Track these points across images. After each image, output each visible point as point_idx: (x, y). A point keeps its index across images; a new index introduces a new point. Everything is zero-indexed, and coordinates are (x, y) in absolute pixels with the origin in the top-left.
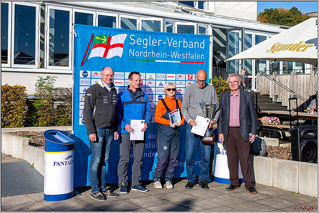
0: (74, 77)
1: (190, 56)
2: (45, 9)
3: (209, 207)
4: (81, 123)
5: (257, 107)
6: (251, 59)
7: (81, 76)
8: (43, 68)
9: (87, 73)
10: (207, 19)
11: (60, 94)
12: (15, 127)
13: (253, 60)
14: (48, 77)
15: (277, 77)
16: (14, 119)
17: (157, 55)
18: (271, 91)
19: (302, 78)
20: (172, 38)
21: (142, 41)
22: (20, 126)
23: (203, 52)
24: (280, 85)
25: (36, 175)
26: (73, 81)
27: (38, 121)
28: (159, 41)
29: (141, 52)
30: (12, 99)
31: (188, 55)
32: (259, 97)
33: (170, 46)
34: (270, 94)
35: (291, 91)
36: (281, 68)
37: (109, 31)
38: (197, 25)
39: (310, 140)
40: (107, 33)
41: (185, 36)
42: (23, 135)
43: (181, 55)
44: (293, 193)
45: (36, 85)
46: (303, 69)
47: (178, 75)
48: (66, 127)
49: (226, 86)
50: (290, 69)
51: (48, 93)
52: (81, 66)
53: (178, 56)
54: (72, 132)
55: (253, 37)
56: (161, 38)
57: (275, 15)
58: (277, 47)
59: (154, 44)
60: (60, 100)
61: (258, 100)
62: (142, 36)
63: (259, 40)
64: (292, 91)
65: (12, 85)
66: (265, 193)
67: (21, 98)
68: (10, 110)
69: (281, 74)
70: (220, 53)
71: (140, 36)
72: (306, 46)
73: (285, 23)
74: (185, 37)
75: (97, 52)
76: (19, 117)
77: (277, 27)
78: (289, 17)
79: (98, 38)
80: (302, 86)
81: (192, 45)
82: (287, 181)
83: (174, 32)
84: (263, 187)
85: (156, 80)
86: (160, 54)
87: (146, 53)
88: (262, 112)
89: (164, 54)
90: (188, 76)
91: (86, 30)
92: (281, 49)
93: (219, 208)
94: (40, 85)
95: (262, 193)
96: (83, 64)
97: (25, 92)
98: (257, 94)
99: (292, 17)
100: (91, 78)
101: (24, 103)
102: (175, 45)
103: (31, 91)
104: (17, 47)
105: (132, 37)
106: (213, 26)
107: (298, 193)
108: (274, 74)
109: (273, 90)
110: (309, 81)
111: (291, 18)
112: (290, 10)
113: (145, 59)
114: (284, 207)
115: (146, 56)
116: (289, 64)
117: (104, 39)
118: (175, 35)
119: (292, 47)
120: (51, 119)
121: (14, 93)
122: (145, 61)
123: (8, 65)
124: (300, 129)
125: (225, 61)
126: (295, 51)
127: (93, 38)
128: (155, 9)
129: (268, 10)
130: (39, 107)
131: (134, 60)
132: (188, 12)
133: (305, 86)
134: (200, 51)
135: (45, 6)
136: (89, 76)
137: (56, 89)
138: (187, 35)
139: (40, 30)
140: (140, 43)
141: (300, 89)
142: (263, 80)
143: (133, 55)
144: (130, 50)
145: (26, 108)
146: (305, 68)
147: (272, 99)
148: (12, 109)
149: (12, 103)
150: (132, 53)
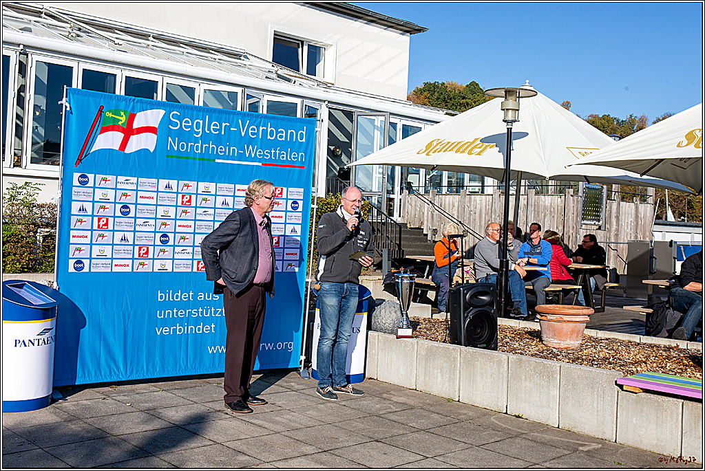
0: (62, 185)
1: (280, 154)
2: (27, 61)
4: (71, 269)
7: (76, 182)
8: (20, 166)
9: (86, 177)
11: (49, 215)
14: (27, 184)
15: (437, 197)
17: (219, 150)
18: (425, 223)
19: (478, 202)
20: (248, 121)
21: (193, 124)
23: (303, 148)
26: (60, 191)
28: (224, 125)
29: (189, 144)
31: (275, 153)
32: (404, 231)
33: (243, 134)
34: (424, 227)
35: (460, 222)
36: (445, 182)
38: (302, 102)
39: (481, 309)
40: (127, 106)
43: (264, 152)
44: (449, 400)
45: (4, 197)
50: (460, 186)
51: (25, 211)
52: (77, 164)
53: (258, 153)
54: (55, 286)
57: (442, 93)
58: (436, 146)
59: (215, 130)
61: (403, 236)
62: (191, 113)
63: (407, 132)
64: (462, 224)
66: (402, 399)
69: (444, 193)
70: (341, 153)
71: (188, 114)
72: (484, 146)
74: (272, 121)
75: (108, 141)
77: (441, 112)
78: (463, 98)
79: (111, 115)
80: (477, 215)
81: (283, 135)
82: (439, 379)
84: (400, 389)
85: (216, 195)
86: (226, 150)
87: (200, 145)
88: (407, 257)
89: (232, 148)
90: (275, 191)
91: (89, 99)
92: (443, 148)
94: (13, 197)
95: (395, 400)
96: (81, 160)
98: (401, 226)
99: (470, 99)
100: (94, 187)
102: (253, 134)
105: (174, 116)
106: (331, 105)
107: (459, 401)
110: (490, 207)
112: (467, 86)
113: (198, 157)
114: (431, 426)
115: (199, 151)
116: (459, 177)
117: (122, 116)
118: (252, 115)
119: (459, 147)
120: (29, 259)
122: (197, 161)
125: (345, 167)
126: (465, 154)
127: (101, 114)
130: (8, 237)
131: (177, 157)
132: (289, 81)
133: (483, 215)
134: (298, 147)
135: (27, 55)
136: (91, 184)
137: (42, 206)
138: (274, 118)
139: (15, 99)
140: (189, 126)
141: (475, 219)
142: (413, 203)
143: (176, 149)
144: (170, 139)
146: (486, 185)
147: (427, 235)
150: (173, 144)
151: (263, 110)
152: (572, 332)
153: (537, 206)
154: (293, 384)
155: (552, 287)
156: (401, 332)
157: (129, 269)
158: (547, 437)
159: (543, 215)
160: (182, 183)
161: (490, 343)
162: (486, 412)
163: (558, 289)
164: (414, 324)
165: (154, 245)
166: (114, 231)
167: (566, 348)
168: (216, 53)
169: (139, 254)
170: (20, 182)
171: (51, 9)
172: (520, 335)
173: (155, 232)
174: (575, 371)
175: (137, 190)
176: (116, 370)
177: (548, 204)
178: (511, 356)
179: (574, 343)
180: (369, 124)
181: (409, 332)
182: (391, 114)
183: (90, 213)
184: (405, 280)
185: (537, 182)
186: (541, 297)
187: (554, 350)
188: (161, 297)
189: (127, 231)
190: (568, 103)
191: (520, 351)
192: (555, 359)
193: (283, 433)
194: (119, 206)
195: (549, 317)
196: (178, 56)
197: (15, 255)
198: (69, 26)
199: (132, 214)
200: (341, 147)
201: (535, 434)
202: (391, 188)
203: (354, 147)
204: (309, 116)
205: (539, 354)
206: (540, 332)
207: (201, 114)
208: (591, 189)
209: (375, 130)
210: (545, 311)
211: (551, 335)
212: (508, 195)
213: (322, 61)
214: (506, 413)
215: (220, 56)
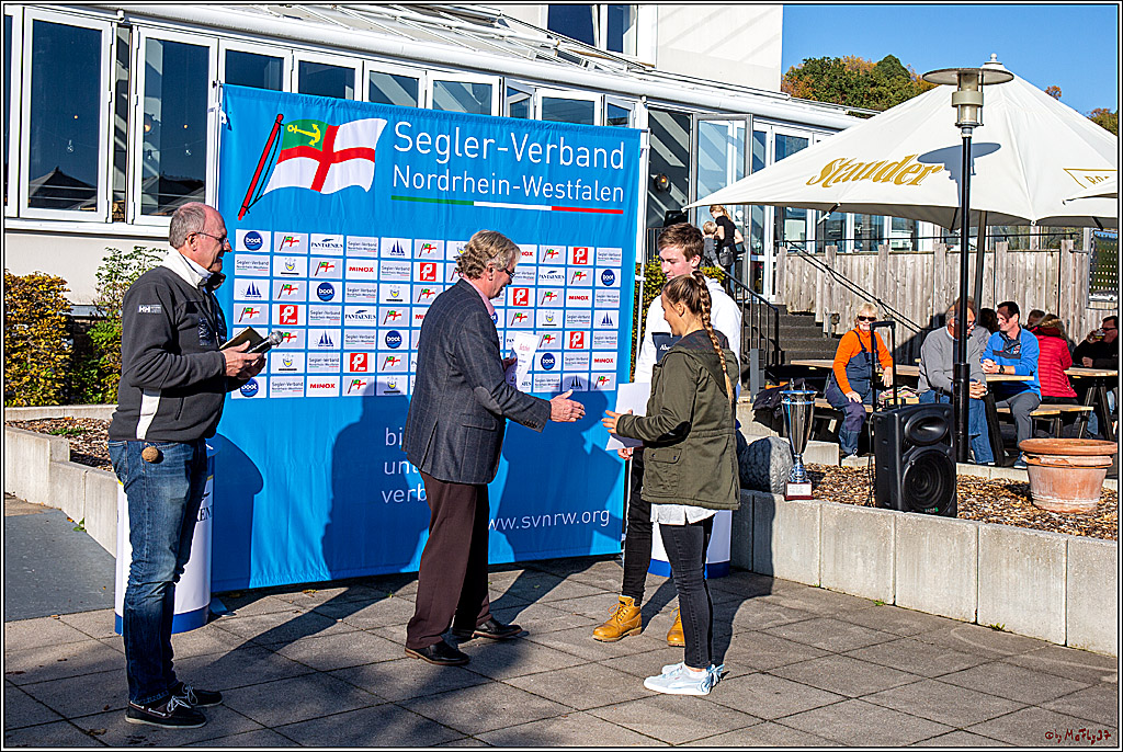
1: (581, 190)
2: (131, 39)
5: (777, 349)
6: (761, 205)
7: (240, 246)
8: (123, 220)
9: (259, 236)
10: (632, 83)
12: (29, 405)
13: (767, 208)
14: (138, 250)
15: (838, 259)
16: (26, 379)
17: (479, 185)
18: (818, 303)
19: (909, 265)
20: (527, 135)
21: (433, 142)
22: (44, 401)
23: (620, 177)
24: (847, 284)
25: (90, 555)
27: (104, 385)
28: (486, 142)
29: (430, 177)
30: (20, 317)
31: (573, 189)
32: (783, 318)
33: (519, 158)
34: (817, 310)
35: (879, 301)
36: (850, 233)
37: (330, 110)
38: (603, 99)
39: (928, 448)
40: (322, 114)
41: (566, 129)
42: (56, 429)
43: (554, 188)
44: (878, 603)
45: (98, 275)
46: (914, 239)
47: (544, 248)
50: (877, 238)
52: (241, 214)
53: (544, 190)
55: (770, 139)
56: (491, 136)
57: (835, 77)
58: (838, 170)
59: (471, 151)
61: (781, 327)
62: (433, 125)
63: (784, 147)
64: (881, 304)
65: (22, 272)
66: (798, 604)
67: (50, 315)
68: (15, 351)
69: (849, 251)
70: (670, 185)
71: (425, 126)
72: (923, 169)
73: (862, 102)
74: (566, 134)
75: (292, 174)
76: (43, 374)
77: (840, 111)
78: (874, 85)
79: (296, 130)
80: (908, 288)
81: (587, 158)
82: (860, 568)
83: (532, 118)
84: (794, 587)
86: (490, 184)
87: (447, 178)
88: (792, 362)
89: (500, 182)
90: (575, 253)
91: (258, 104)
92: (850, 175)
93: (658, 652)
94: (113, 275)
95: (787, 605)
96: (247, 209)
97: (65, 295)
98: (778, 310)
99: (885, 85)
100: (272, 254)
101: (60, 329)
102: (535, 157)
103: (83, 290)
104: (38, 153)
105: (403, 129)
106: (651, 104)
107: (894, 604)
108: (830, 250)
109: (826, 300)
110: (930, 273)
111: (880, 88)
112: (879, 64)
113: (444, 198)
114: (851, 646)
115: (447, 188)
116: (874, 223)
117: (315, 131)
118: (534, 124)
119: (880, 172)
121: (29, 299)
122: (444, 205)
123: (10, 210)
124: (901, 413)
125: (683, 210)
126: (891, 184)
127: (279, 129)
128: (476, 47)
129: (815, 62)
130: (108, 343)
131: (409, 199)
132: (577, 61)
133: (919, 288)
134: (610, 178)
135: (131, 28)
136: (265, 248)
138: (570, 128)
139: (113, 104)
140: (428, 147)
141: (904, 296)
142: (797, 268)
143: (407, 185)
144: (396, 168)
145: (67, 345)
146: (920, 236)
147: (821, 324)
148: (21, 349)
149: (21, 328)
150: (403, 177)
151: (536, 113)
152: (1084, 483)
153: (1011, 273)
154: (611, 581)
155: (1042, 409)
156: (792, 490)
157: (334, 393)
158: (1047, 661)
159: (1022, 285)
160: (419, 243)
161: (945, 504)
162: (942, 622)
163: (1054, 412)
164: (814, 477)
165: (377, 351)
166: (307, 327)
167: (1074, 512)
168: (450, 17)
169: (352, 366)
170: (127, 247)
172: (993, 491)
173: (377, 328)
174: (1093, 549)
175: (345, 258)
176: (313, 563)
177: (1030, 266)
178: (983, 526)
179: (1086, 503)
180: (717, 134)
181: (806, 489)
182: (755, 116)
183: (265, 297)
184: (797, 401)
185: (1011, 229)
186: (1024, 426)
187: (1054, 515)
188: (391, 438)
189: (329, 327)
190: (1056, 89)
191: (995, 518)
192: (1056, 531)
193: (604, 663)
194: (314, 285)
195: (1043, 460)
196: (387, 23)
199: (337, 298)
200: (670, 176)
201: (1028, 656)
202: (759, 244)
203: (692, 174)
204: (615, 122)
205: (1029, 523)
206: (1029, 486)
207: (448, 124)
208: (1104, 239)
209: (730, 145)
210: (1036, 449)
211: (1047, 491)
212: (968, 252)
213: (633, 28)
214: (976, 623)
215: (457, 22)
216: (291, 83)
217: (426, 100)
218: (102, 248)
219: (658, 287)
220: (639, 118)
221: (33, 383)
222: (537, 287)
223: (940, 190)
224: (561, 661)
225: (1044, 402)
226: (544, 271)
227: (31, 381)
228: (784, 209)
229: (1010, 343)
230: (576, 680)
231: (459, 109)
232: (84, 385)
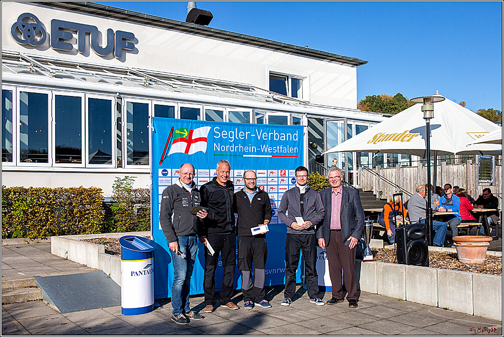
0: (152, 177)
1: (282, 149)
2: (121, 102)
3: (305, 319)
6: (351, 152)
7: (160, 174)
8: (121, 167)
9: (167, 171)
10: (301, 109)
11: (140, 196)
12: (91, 234)
13: (353, 153)
14: (126, 177)
15: (381, 170)
16: (89, 224)
17: (245, 149)
18: (374, 187)
19: (408, 172)
20: (262, 130)
21: (228, 134)
22: (96, 232)
23: (297, 143)
24: (385, 180)
25: (112, 286)
26: (151, 181)
27: (116, 226)
28: (247, 133)
29: (227, 147)
30: (87, 203)
31: (280, 149)
33: (259, 138)
34: (374, 190)
35: (397, 186)
36: (385, 161)
38: (291, 115)
39: (417, 241)
40: (188, 126)
41: (276, 127)
42: (100, 242)
43: (272, 149)
44: (399, 300)
45: (113, 187)
46: (410, 162)
47: (269, 171)
48: (146, 232)
49: (325, 183)
50: (396, 162)
51: (126, 194)
52: (160, 163)
53: (269, 150)
54: (152, 237)
55: (354, 127)
56: (249, 131)
57: (378, 102)
58: (379, 138)
59: (242, 137)
60: (139, 202)
62: (227, 128)
63: (359, 130)
65: (87, 187)
66: (369, 300)
67: (97, 202)
68: (86, 215)
69: (385, 167)
70: (317, 146)
71: (225, 128)
72: (411, 135)
73: (389, 111)
74: (276, 129)
75: (178, 148)
76: (95, 222)
77: (380, 115)
78: (393, 105)
79: (178, 132)
80: (408, 180)
81: (284, 137)
82: (392, 287)
83: (265, 123)
84: (367, 294)
86: (249, 148)
87: (233, 147)
89: (253, 147)
90: (281, 172)
91: (165, 123)
92: (383, 139)
93: (316, 319)
94: (118, 186)
96: (162, 161)
97: (102, 194)
99: (397, 105)
100: (172, 177)
101: (101, 207)
102: (265, 138)
103: (108, 193)
104: (91, 145)
105: (216, 129)
106: (309, 116)
107: (406, 300)
108: (378, 167)
109: (377, 186)
110: (415, 175)
112: (395, 97)
113: (233, 154)
114: (390, 316)
115: (233, 151)
116: (394, 157)
117: (186, 132)
118: (265, 126)
119: (395, 137)
120: (130, 223)
121: (89, 196)
122: (232, 157)
123: (83, 165)
124: (406, 228)
125: (322, 155)
126: (399, 142)
127: (173, 132)
128: (244, 98)
129: (370, 97)
130: (117, 211)
131: (220, 155)
132: (281, 102)
133: (412, 180)
134: (293, 144)
135: (121, 99)
136: (169, 175)
137: (135, 191)
138: (278, 126)
139: (116, 126)
140: (226, 136)
141: (407, 184)
142: (366, 175)
143: (219, 150)
144: (215, 144)
145: (103, 212)
146: (412, 160)
147: (376, 195)
148: (88, 214)
149: (88, 207)
150: (217, 147)
151: (266, 121)
152: (479, 253)
153: (448, 172)
155: (462, 225)
156: (366, 258)
158: (466, 321)
159: (452, 178)
161: (425, 263)
162: (425, 307)
163: (466, 226)
164: (374, 253)
167: (475, 264)
168: (234, 88)
170: (122, 176)
171: (133, 69)
172: (443, 256)
175: (197, 177)
177: (455, 170)
178: (439, 270)
179: (480, 260)
181: (371, 257)
182: (348, 118)
185: (447, 157)
186: (455, 231)
187: (467, 265)
190: (464, 102)
191: (444, 267)
192: (468, 271)
195: (462, 244)
196: (211, 91)
197: (122, 221)
198: (144, 78)
200: (316, 142)
201: (459, 319)
202: (351, 166)
203: (325, 141)
204: (296, 123)
205: (458, 268)
206: (457, 254)
207: (233, 127)
208: (484, 159)
209: (338, 130)
210: (459, 240)
211: (464, 256)
212: (430, 166)
213: (301, 88)
214: (438, 307)
215: (237, 90)
216: (177, 115)
217: (226, 119)
218: (113, 177)
219: (313, 184)
220: (304, 121)
221: (92, 225)
222: (267, 185)
223: (419, 143)
224: (280, 323)
225: (462, 222)
226: (270, 179)
227: (91, 225)
228: (360, 153)
229: (448, 200)
230: (286, 330)
231: (239, 122)
232: (109, 226)
